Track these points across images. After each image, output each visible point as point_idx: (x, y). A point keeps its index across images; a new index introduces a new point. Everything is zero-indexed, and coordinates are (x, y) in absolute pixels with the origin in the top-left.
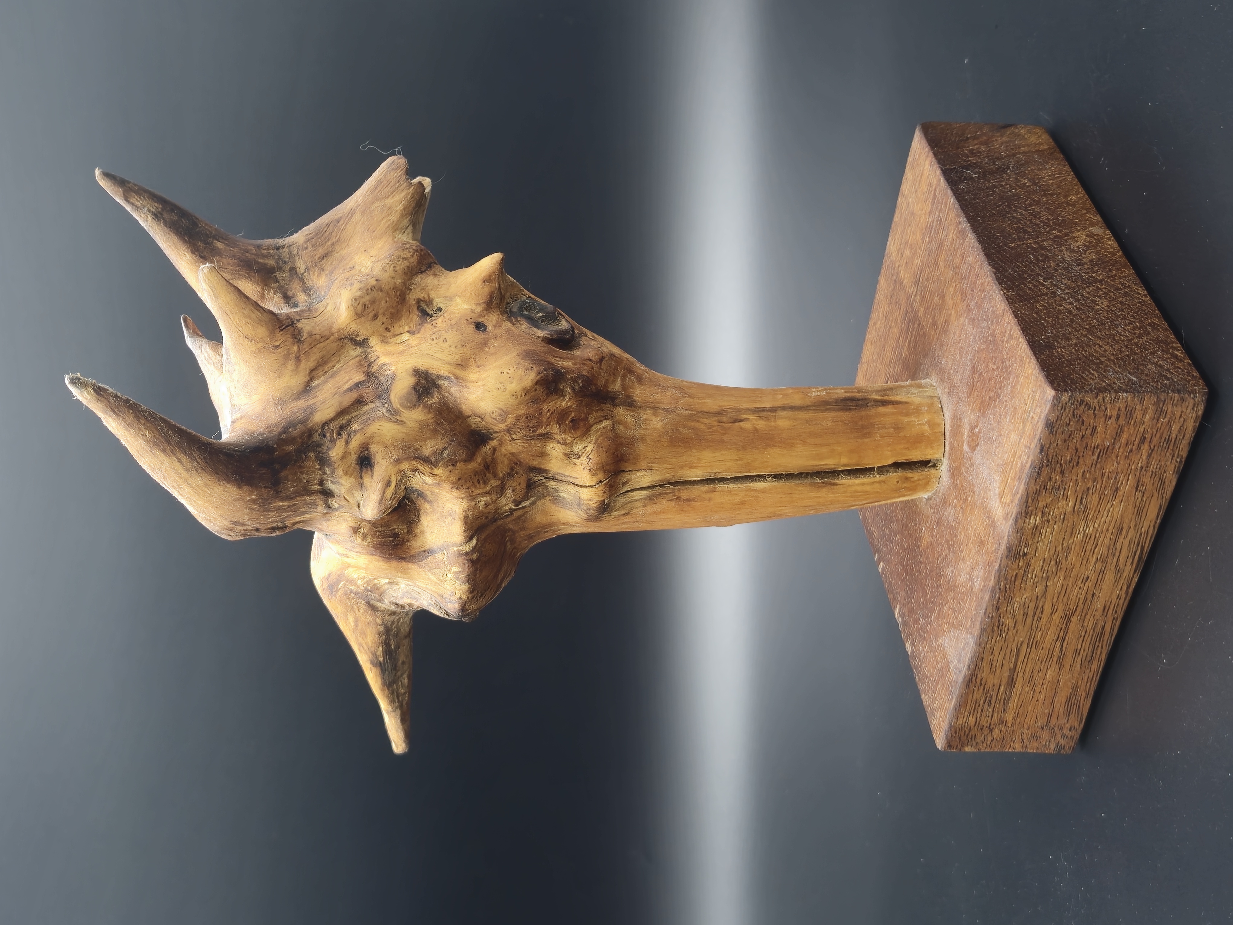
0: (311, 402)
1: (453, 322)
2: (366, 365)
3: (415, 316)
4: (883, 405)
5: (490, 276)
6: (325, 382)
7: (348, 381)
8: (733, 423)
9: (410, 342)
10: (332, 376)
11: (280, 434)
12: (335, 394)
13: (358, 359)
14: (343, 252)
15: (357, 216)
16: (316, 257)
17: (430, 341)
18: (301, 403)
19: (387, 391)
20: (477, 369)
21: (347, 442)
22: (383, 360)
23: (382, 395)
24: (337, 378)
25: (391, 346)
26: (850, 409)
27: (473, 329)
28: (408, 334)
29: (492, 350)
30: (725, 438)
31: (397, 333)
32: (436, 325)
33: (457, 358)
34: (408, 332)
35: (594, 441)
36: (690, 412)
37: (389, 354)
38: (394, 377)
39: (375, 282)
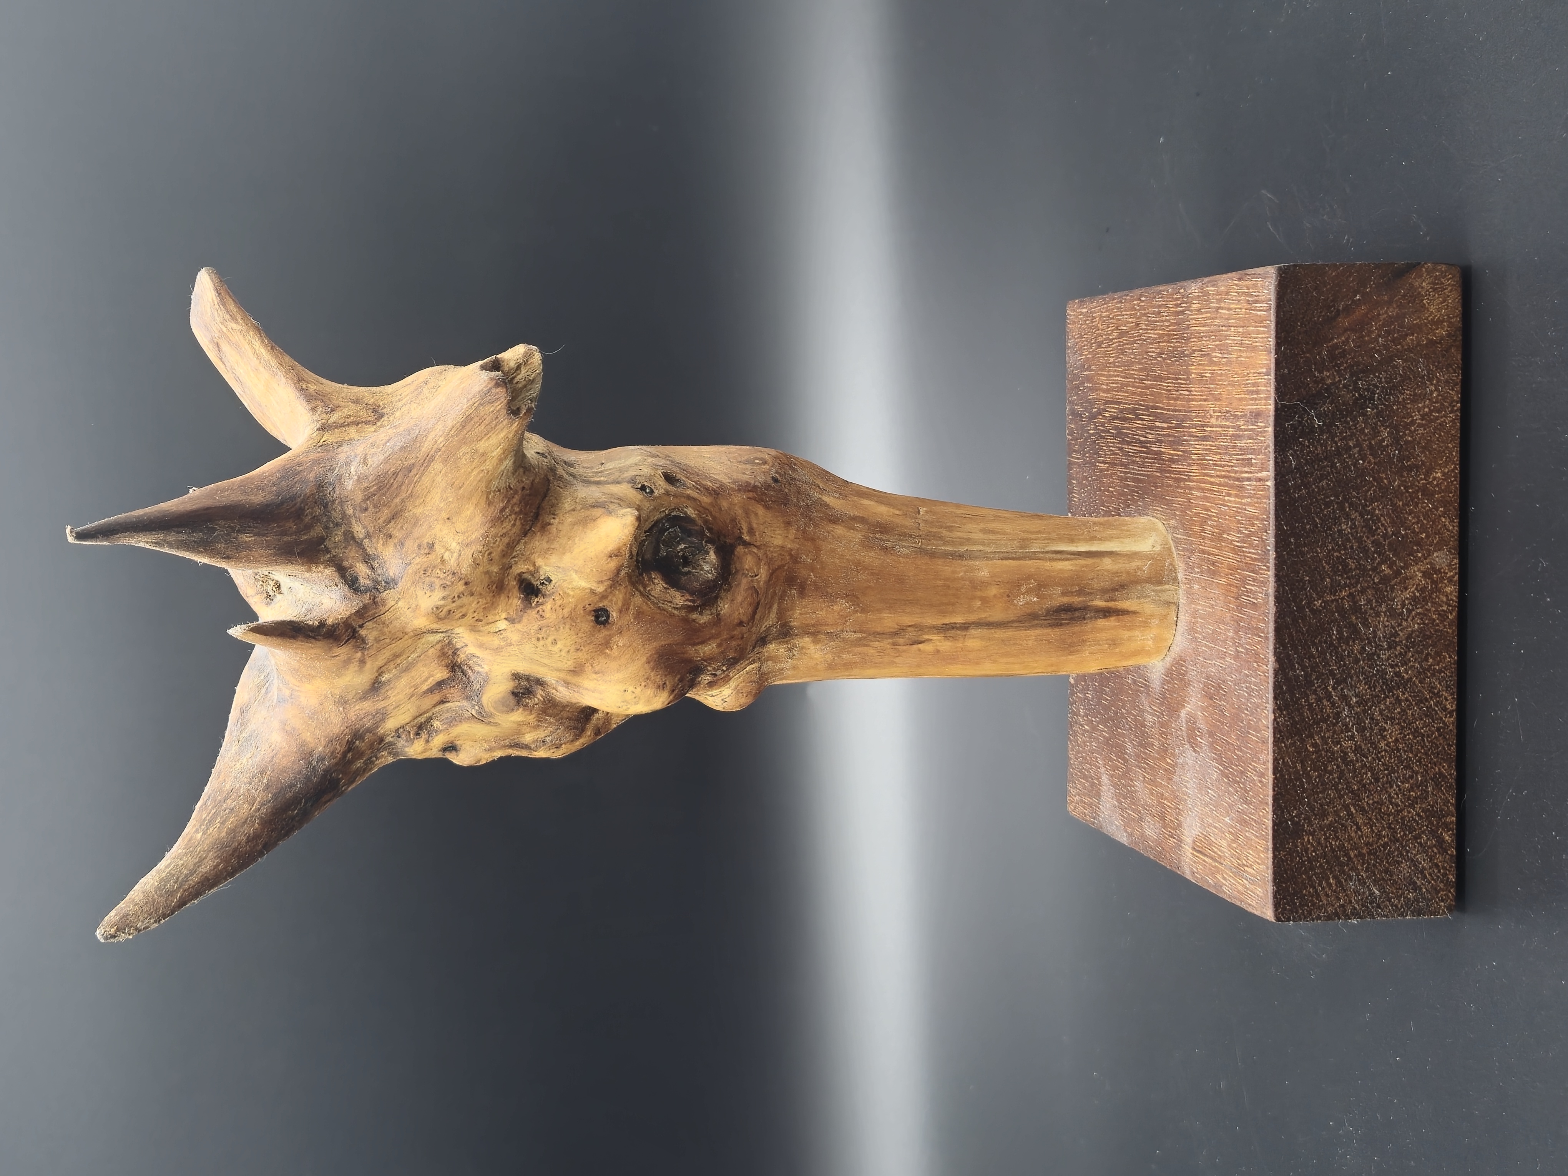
0: (381, 705)
1: (566, 612)
2: (450, 652)
3: (516, 601)
4: (1105, 617)
5: (619, 549)
6: (398, 677)
7: (428, 678)
8: (911, 645)
9: (508, 634)
10: (407, 669)
11: (345, 754)
12: (412, 696)
13: (439, 646)
14: (418, 511)
15: (437, 466)
16: (381, 521)
17: (534, 640)
18: (367, 706)
19: (479, 694)
20: (594, 676)
21: (427, 741)
22: (471, 650)
23: (471, 693)
24: (413, 673)
25: (481, 636)
27: (592, 624)
28: (506, 622)
29: (615, 652)
30: (897, 660)
31: (491, 621)
32: (543, 614)
33: (569, 664)
34: (506, 619)
35: (733, 687)
36: (859, 635)
37: (481, 646)
38: (487, 680)
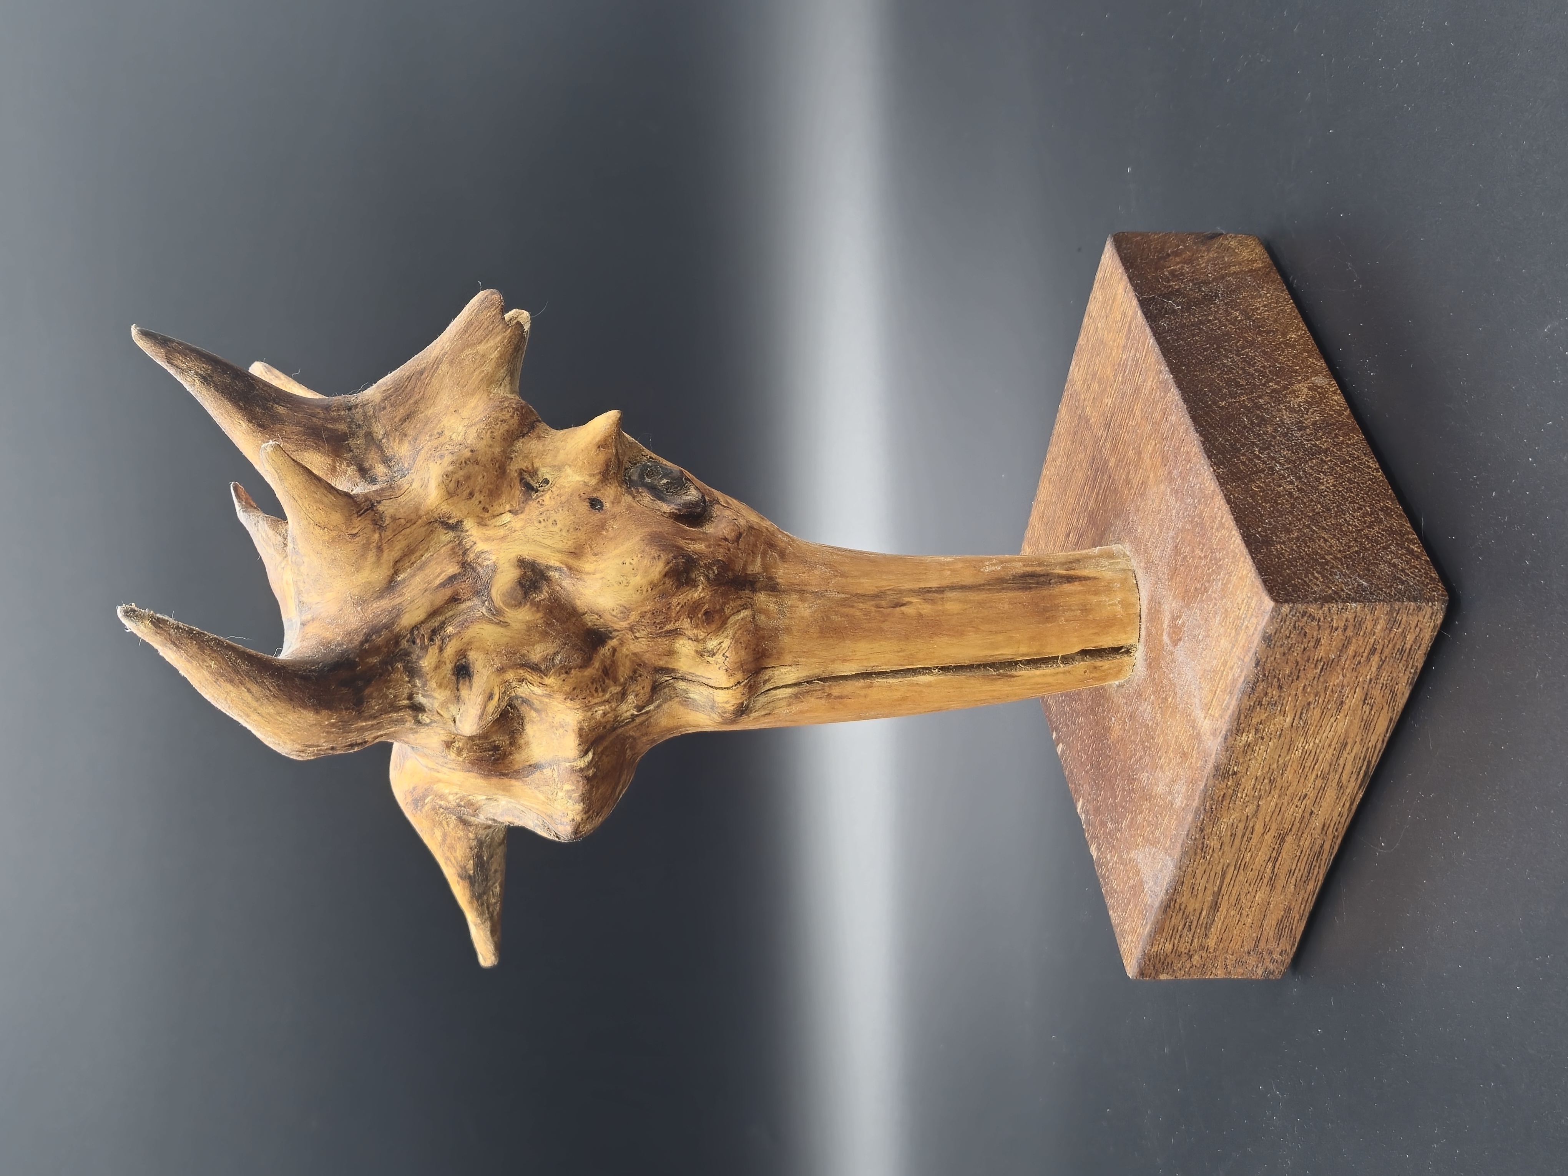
0: (398, 601)
1: (563, 499)
2: (461, 552)
3: (518, 491)
4: (1069, 582)
5: (605, 440)
6: (413, 576)
7: (440, 574)
8: (894, 607)
9: (513, 524)
10: (421, 568)
11: (362, 643)
12: (426, 591)
13: (450, 545)
14: (429, 412)
15: (444, 367)
16: (397, 420)
17: (537, 524)
18: (385, 603)
19: (488, 587)
20: (594, 558)
21: (441, 650)
22: (481, 546)
23: (481, 590)
24: (427, 571)
25: (489, 530)
26: (1030, 588)
27: (587, 508)
28: (509, 515)
29: (611, 533)
30: (885, 626)
31: (495, 513)
32: (543, 503)
33: (569, 544)
34: (510, 511)
35: (731, 635)
36: (843, 596)
37: (488, 539)
38: (495, 569)
39: (470, 453)
